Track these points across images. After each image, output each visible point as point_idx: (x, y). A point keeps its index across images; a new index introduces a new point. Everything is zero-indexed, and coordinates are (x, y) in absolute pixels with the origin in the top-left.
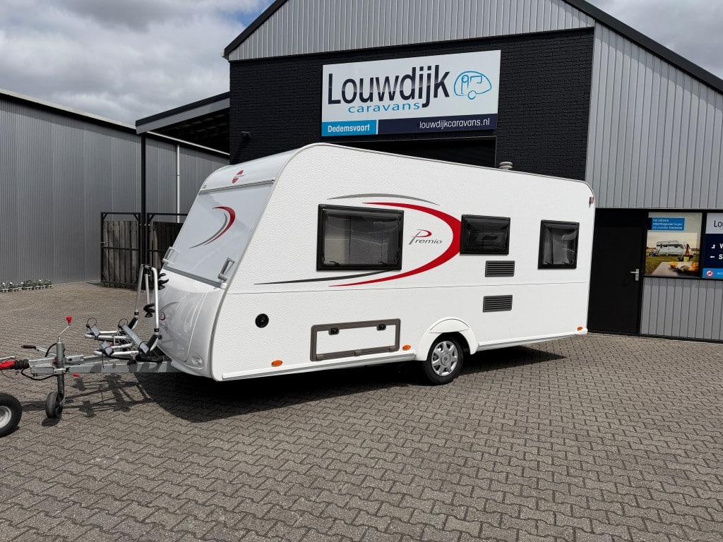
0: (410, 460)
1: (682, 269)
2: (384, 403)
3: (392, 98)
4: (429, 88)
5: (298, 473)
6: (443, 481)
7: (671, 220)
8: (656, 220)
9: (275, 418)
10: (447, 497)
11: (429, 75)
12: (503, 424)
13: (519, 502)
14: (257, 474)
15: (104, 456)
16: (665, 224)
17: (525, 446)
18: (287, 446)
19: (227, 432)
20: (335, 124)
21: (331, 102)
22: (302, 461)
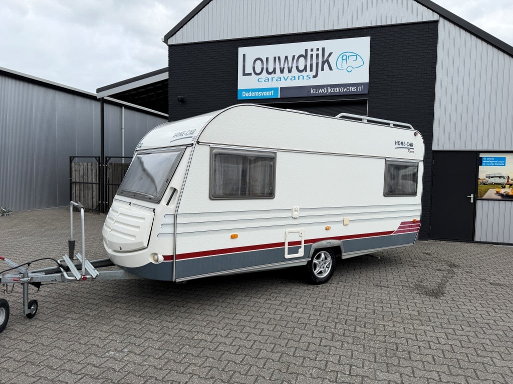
0: (354, 347)
1: (504, 194)
2: (314, 300)
3: (290, 71)
4: (317, 64)
5: (273, 361)
6: (387, 363)
7: (496, 159)
8: (485, 159)
9: (237, 314)
10: (396, 377)
11: (318, 55)
12: (410, 315)
13: (452, 380)
14: (241, 362)
15: (116, 350)
16: (492, 162)
17: (435, 332)
18: (256, 338)
19: (205, 327)
20: (247, 91)
21: (244, 74)
22: (272, 350)
